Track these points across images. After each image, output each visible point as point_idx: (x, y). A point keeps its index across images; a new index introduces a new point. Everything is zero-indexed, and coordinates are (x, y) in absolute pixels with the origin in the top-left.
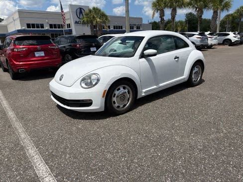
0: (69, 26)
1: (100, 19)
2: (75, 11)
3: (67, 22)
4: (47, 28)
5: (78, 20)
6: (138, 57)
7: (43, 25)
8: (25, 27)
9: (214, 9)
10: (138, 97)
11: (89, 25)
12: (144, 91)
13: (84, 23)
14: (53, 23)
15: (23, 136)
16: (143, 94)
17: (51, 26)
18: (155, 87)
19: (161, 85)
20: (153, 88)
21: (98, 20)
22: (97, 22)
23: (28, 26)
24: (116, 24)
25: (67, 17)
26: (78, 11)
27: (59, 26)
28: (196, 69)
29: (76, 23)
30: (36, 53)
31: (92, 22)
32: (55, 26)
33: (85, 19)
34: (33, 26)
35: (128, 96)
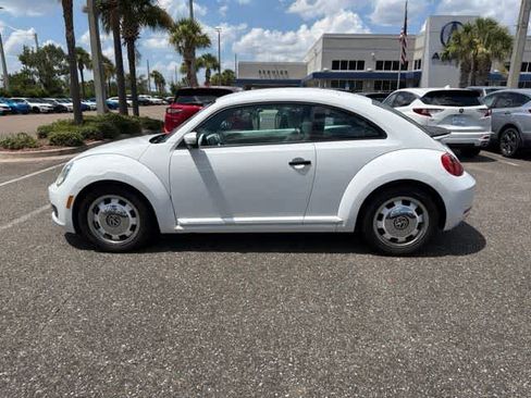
0: (419, 63)
1: (486, 47)
2: (440, 29)
3: (417, 56)
4: (369, 68)
5: (441, 50)
6: (172, 145)
7: (363, 62)
8: (328, 68)
10: (163, 231)
11: (460, 62)
12: (181, 220)
13: (447, 58)
16: (178, 227)
17: (379, 65)
18: (218, 220)
20: (212, 220)
21: (481, 49)
23: (335, 65)
25: (419, 43)
26: (449, 29)
27: (396, 65)
29: (436, 56)
32: (388, 65)
33: (452, 49)
34: (344, 65)
35: (132, 221)
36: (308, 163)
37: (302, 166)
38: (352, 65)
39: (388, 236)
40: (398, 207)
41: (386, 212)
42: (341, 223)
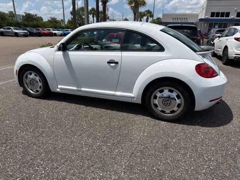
4: (232, 16)
6: (56, 49)
7: (229, 13)
10: (52, 90)
16: (58, 90)
17: (238, 15)
20: (72, 88)
34: (218, 14)
35: (40, 84)
36: (117, 63)
37: (114, 64)
38: (223, 14)
39: (160, 108)
40: (166, 93)
41: (159, 95)
42: (134, 98)
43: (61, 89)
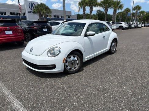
0: (24, 14)
1: (45, 11)
2: (28, 4)
4: (8, 14)
5: (30, 10)
6: (83, 36)
9: (114, 9)
10: (83, 62)
11: (38, 14)
12: (87, 57)
13: (34, 13)
14: (13, 12)
15: (7, 93)
16: (86, 60)
17: (11, 14)
18: (92, 55)
19: (95, 54)
22: (43, 12)
24: (56, 14)
26: (30, 5)
27: (17, 14)
28: (113, 44)
29: (29, 12)
30: (6, 32)
31: (40, 13)
32: (14, 14)
33: (35, 10)
35: (78, 61)
36: (105, 37)
43: (87, 59)
